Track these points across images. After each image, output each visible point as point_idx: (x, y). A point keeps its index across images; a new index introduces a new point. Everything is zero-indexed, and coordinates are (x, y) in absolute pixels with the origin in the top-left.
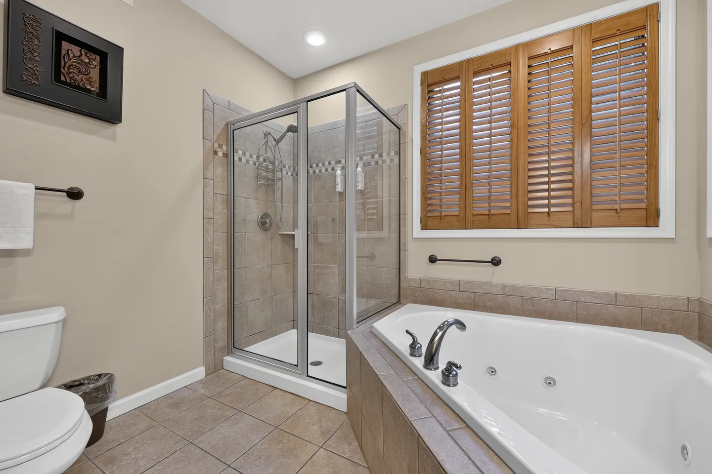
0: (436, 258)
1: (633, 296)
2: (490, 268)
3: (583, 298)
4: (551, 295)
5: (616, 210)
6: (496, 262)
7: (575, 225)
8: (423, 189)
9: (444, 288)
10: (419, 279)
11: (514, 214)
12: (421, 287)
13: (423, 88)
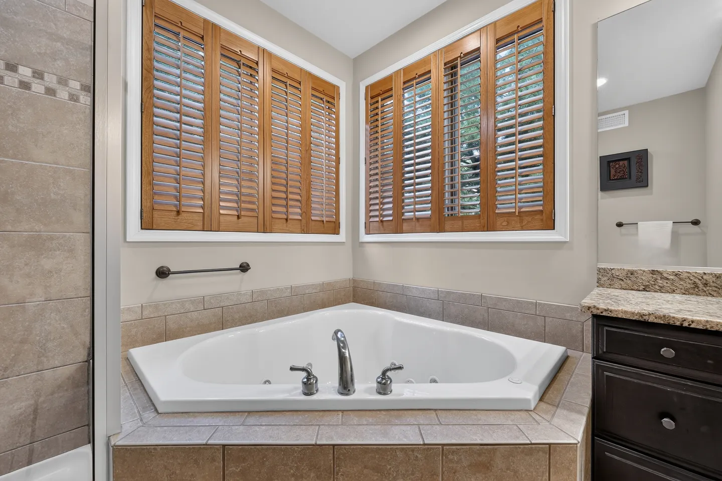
0: (169, 270)
1: (329, 284)
2: (239, 275)
3: (307, 291)
4: (287, 293)
5: (323, 221)
6: (244, 268)
7: (303, 232)
8: (147, 166)
9: (182, 311)
10: (138, 307)
11: (261, 217)
12: (142, 319)
13: (146, 13)
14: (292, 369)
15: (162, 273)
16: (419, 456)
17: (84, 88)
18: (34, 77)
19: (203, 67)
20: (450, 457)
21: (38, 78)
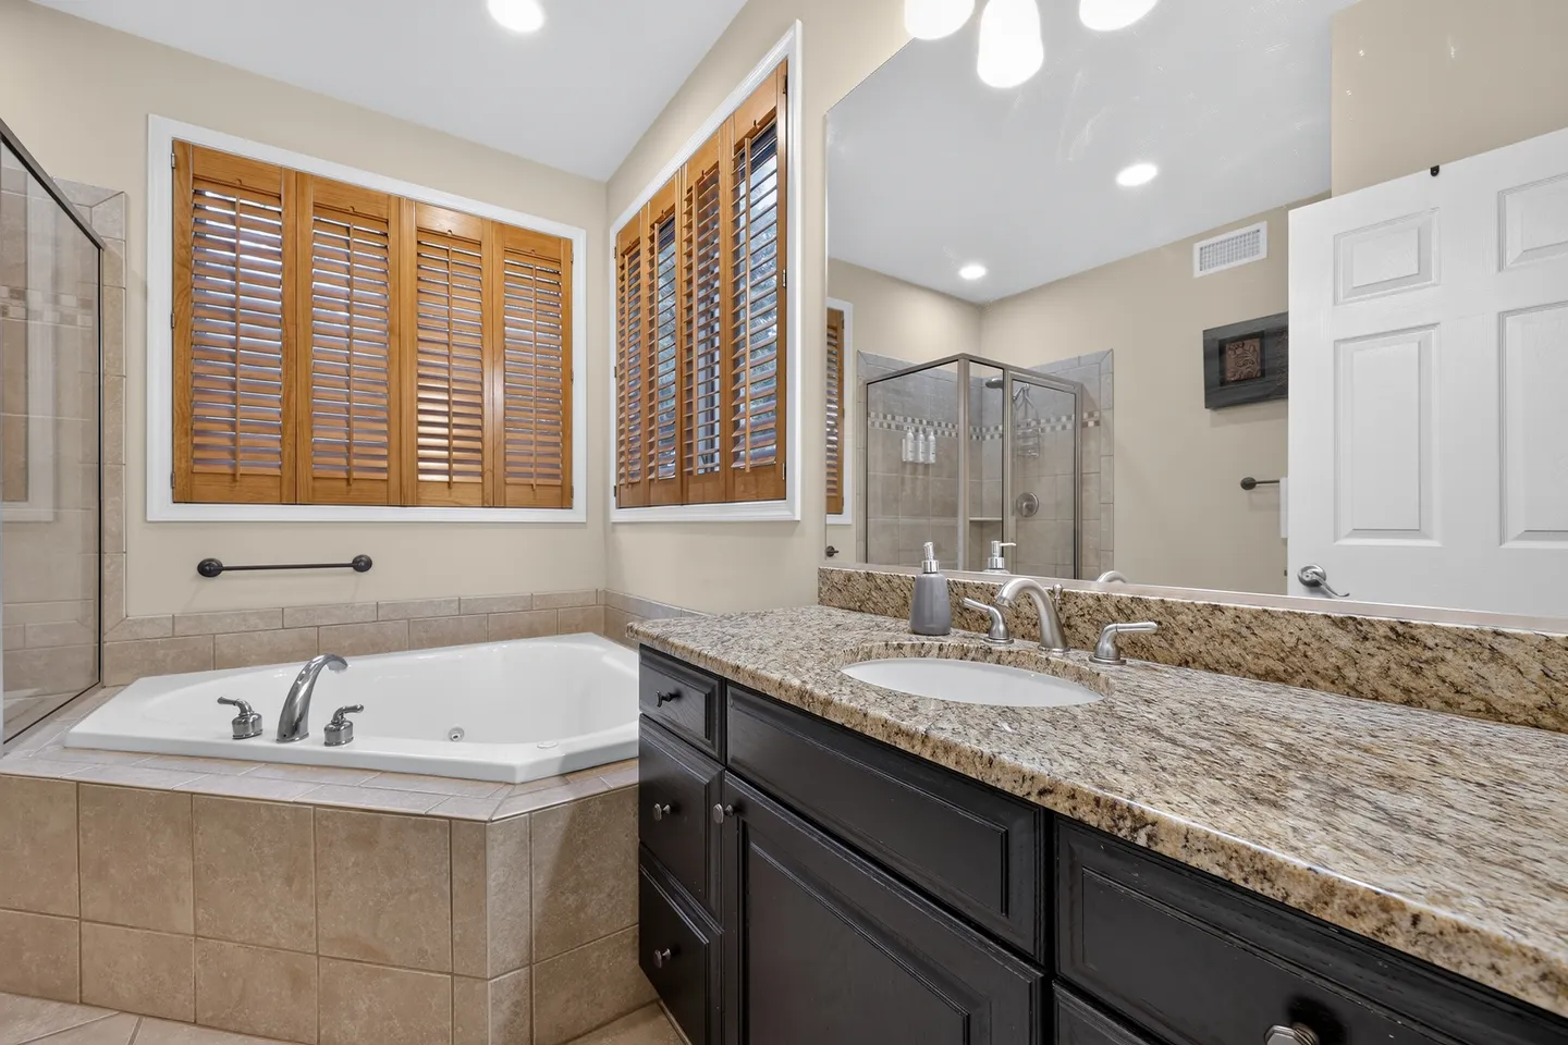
0: (220, 565)
2: (351, 575)
3: (495, 607)
4: (451, 610)
5: (532, 485)
6: (362, 565)
7: (487, 504)
8: (181, 409)
9: (243, 628)
10: (167, 618)
11: (394, 481)
12: (173, 636)
13: (179, 177)
14: (222, 701)
15: (209, 569)
16: (287, 818)
17: (85, 304)
18: (12, 297)
19: (281, 244)
20: (324, 823)
21: (18, 299)
